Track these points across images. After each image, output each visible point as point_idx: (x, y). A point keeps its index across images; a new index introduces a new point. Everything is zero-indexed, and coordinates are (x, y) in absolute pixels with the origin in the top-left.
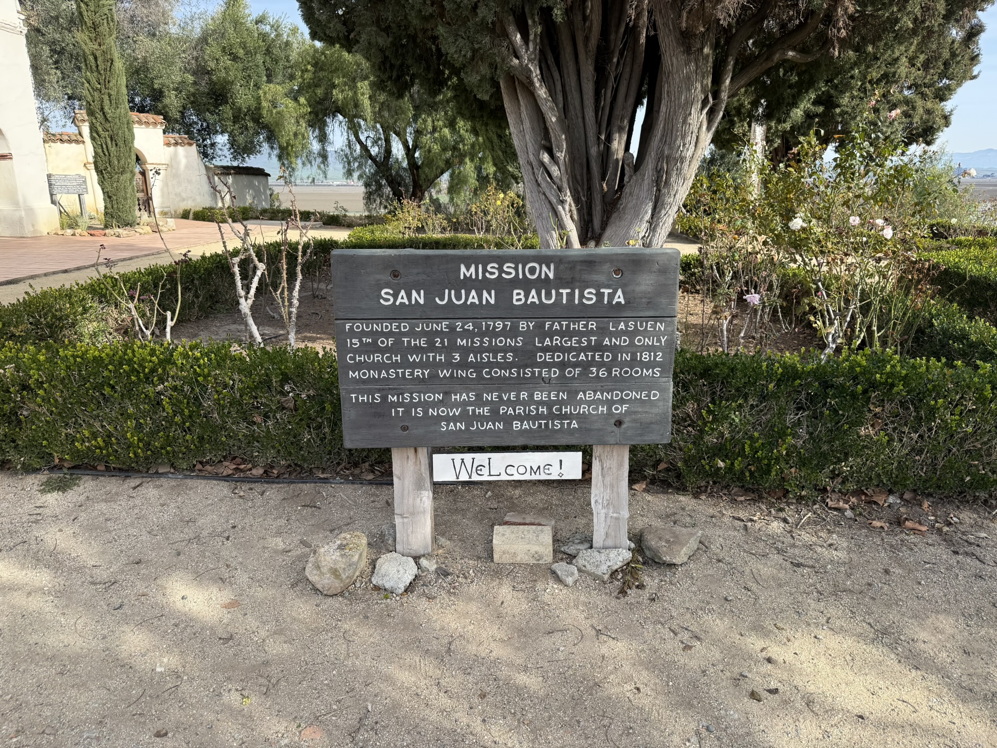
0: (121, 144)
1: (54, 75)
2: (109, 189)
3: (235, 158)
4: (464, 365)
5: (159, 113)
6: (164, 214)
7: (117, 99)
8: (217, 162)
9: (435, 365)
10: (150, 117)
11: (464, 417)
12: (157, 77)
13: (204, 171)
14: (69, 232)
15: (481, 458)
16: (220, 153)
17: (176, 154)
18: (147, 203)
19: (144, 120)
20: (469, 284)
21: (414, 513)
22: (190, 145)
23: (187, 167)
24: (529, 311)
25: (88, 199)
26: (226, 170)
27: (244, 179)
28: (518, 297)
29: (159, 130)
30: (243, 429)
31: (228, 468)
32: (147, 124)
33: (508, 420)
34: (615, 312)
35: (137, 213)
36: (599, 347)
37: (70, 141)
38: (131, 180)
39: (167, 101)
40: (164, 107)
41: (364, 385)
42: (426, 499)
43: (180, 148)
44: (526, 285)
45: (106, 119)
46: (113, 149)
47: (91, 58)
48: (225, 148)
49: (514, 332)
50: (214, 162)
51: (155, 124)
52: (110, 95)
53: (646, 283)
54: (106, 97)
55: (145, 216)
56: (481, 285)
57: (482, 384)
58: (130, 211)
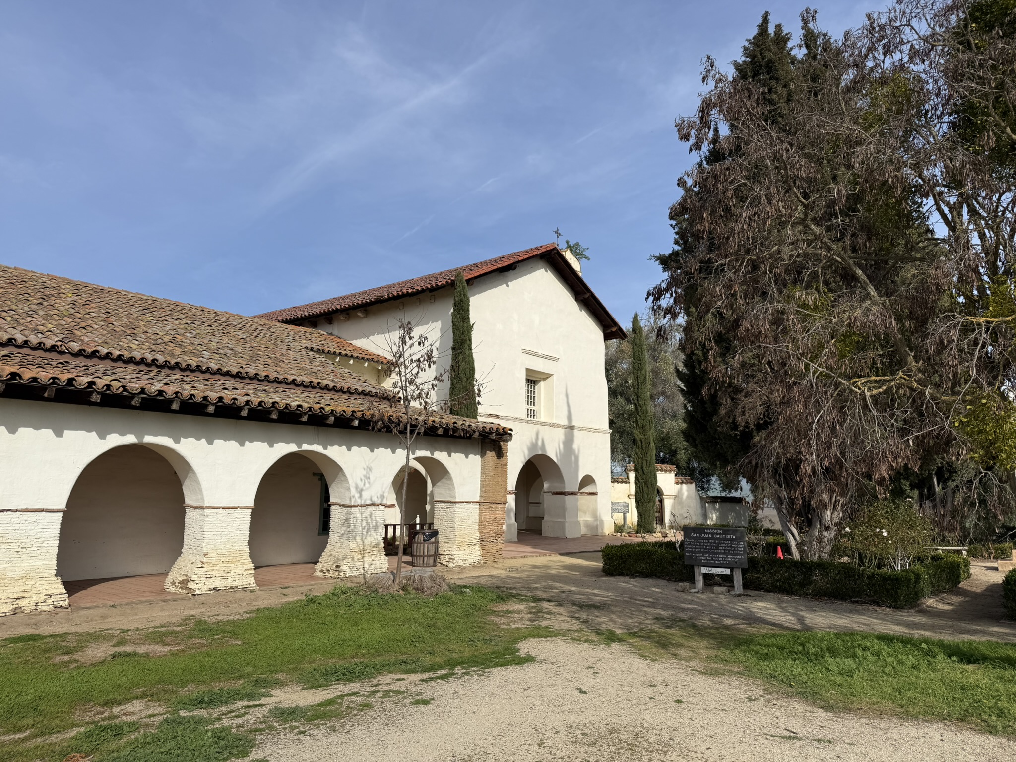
0: (650, 486)
1: (620, 447)
2: (641, 511)
3: (724, 491)
4: (706, 549)
5: (673, 464)
6: (671, 527)
7: (650, 462)
8: (711, 493)
9: (701, 549)
10: (668, 467)
11: (706, 559)
12: (674, 443)
13: (699, 500)
14: (619, 534)
15: (710, 568)
16: (713, 487)
17: (681, 489)
18: (661, 521)
19: (664, 468)
20: (707, 533)
21: (699, 581)
22: (691, 483)
23: (688, 497)
24: (718, 539)
25: (628, 516)
26: (715, 500)
27: (728, 505)
28: (716, 536)
29: (673, 475)
30: (671, 568)
31: (667, 578)
32: (666, 471)
33: (715, 560)
34: (732, 540)
35: (655, 525)
36: (731, 547)
37: (622, 482)
38: (653, 506)
39: (679, 457)
40: (677, 460)
41: (689, 552)
42: (701, 578)
43: (684, 486)
44: (717, 534)
45: (644, 473)
46: (645, 489)
47: (640, 442)
48: (716, 484)
49: (715, 543)
50: (708, 493)
51: (670, 471)
52: (647, 460)
53: (738, 534)
54: (645, 462)
55: (659, 528)
56: (709, 533)
57: (709, 553)
58: (651, 524)
